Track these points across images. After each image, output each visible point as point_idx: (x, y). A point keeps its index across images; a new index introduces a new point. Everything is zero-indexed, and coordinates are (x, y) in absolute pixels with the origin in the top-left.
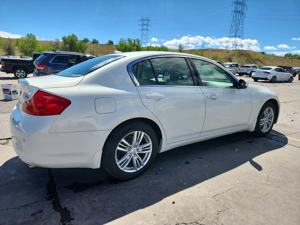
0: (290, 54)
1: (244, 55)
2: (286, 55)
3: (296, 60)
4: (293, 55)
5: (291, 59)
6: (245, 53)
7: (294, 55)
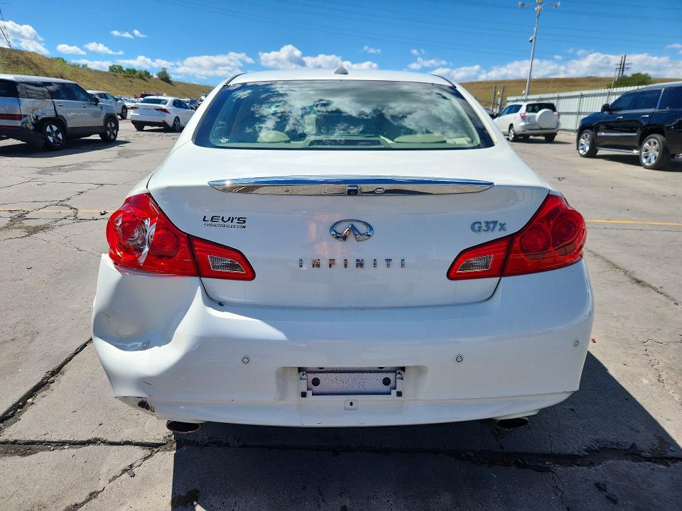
0: (120, 68)
1: (23, 63)
2: (112, 69)
3: (137, 80)
4: (124, 69)
5: (128, 79)
6: (22, 58)
7: (127, 70)
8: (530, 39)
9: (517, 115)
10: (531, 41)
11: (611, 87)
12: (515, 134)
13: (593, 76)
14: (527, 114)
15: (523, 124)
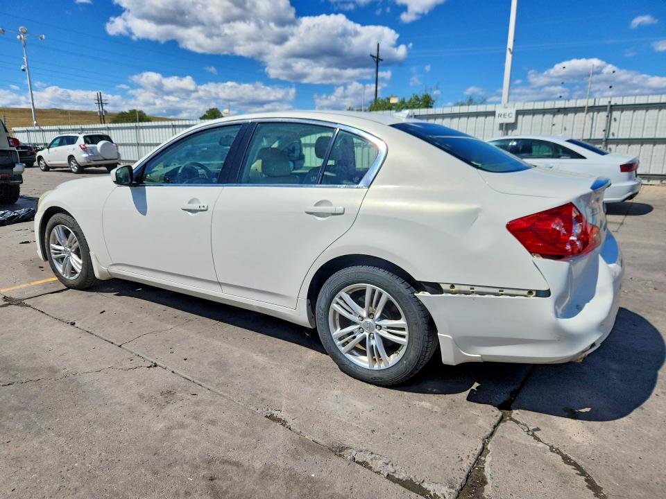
8: (22, 68)
9: (76, 146)
10: (24, 70)
11: (136, 122)
12: (79, 166)
13: (57, 108)
14: (87, 145)
15: (85, 155)
